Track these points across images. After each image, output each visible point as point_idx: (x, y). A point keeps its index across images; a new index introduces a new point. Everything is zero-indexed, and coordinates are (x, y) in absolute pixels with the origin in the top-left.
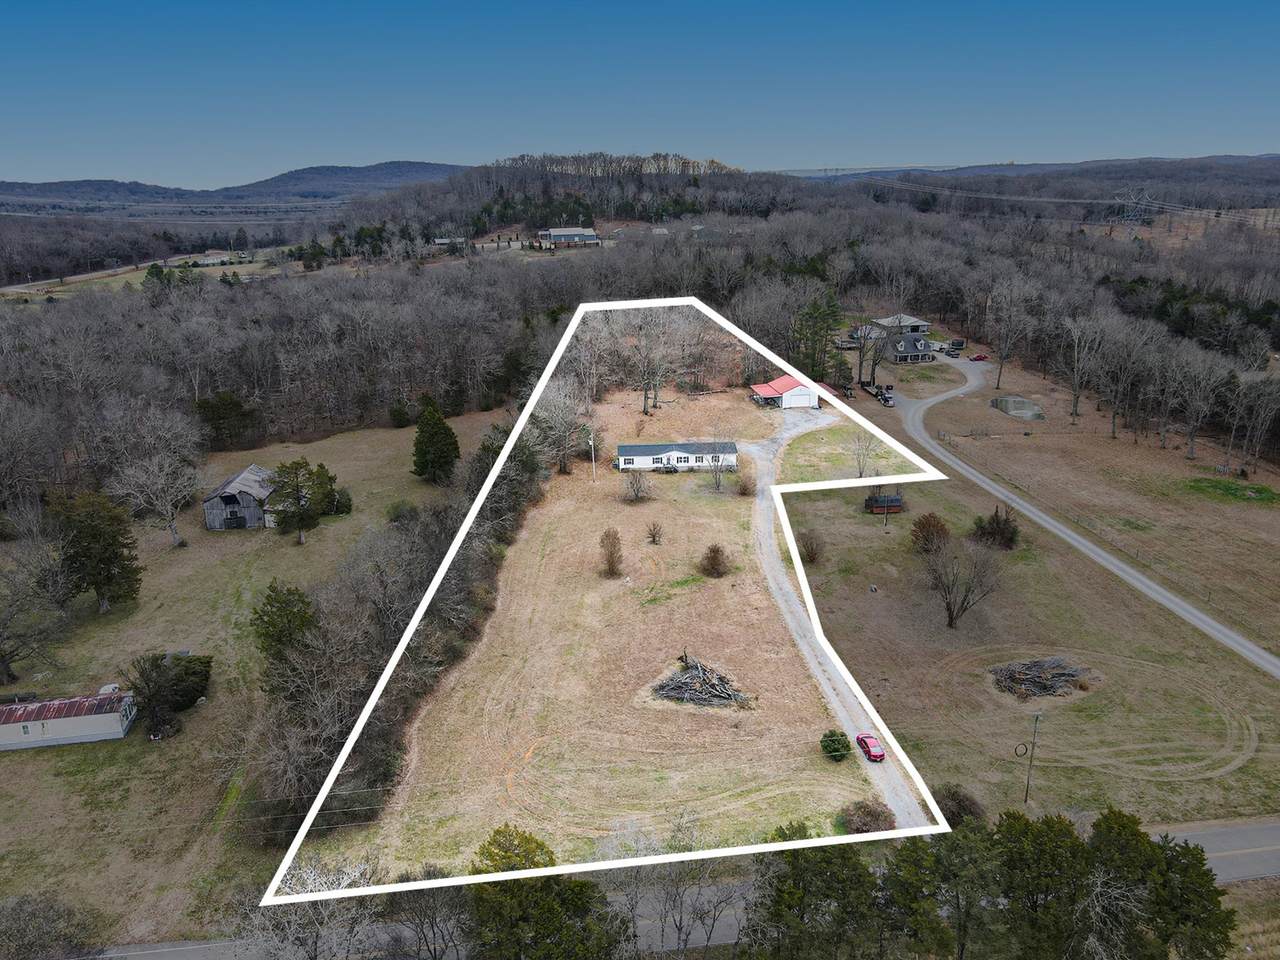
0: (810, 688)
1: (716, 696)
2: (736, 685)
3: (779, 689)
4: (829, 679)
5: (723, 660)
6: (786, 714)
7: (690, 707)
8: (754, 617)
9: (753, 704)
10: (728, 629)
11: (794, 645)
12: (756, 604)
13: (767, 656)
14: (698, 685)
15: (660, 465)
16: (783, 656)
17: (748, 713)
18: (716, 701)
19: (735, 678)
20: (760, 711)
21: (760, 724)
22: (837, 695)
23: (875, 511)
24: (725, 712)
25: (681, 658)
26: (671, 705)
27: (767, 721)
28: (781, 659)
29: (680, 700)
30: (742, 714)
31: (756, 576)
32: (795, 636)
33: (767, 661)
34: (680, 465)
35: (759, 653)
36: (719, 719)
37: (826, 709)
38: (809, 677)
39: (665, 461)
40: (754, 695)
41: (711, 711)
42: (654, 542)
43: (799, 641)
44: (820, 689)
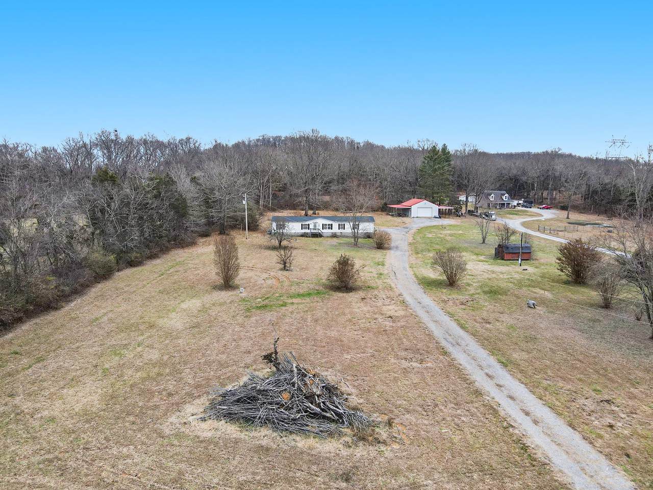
0: (482, 409)
1: (315, 416)
2: (354, 400)
3: (430, 409)
4: (512, 398)
5: (338, 367)
6: (448, 455)
7: (264, 435)
8: (388, 324)
9: (383, 433)
10: (349, 334)
11: (445, 353)
12: (389, 313)
13: (405, 364)
14: (286, 395)
15: (307, 231)
16: (429, 365)
17: (372, 451)
18: (314, 425)
19: (354, 391)
20: (396, 446)
21: (396, 473)
22: (536, 422)
23: (506, 257)
24: (329, 447)
25: (268, 358)
26: (231, 430)
27: (410, 469)
28: (427, 368)
29: (249, 421)
30: (361, 451)
31: (391, 293)
32: (444, 343)
33: (405, 371)
34: (324, 231)
35: (393, 361)
36: (316, 460)
37: (525, 448)
38: (478, 393)
39: (311, 226)
40: (386, 418)
41: (301, 442)
42: (285, 268)
43: (450, 349)
44: (502, 413)
